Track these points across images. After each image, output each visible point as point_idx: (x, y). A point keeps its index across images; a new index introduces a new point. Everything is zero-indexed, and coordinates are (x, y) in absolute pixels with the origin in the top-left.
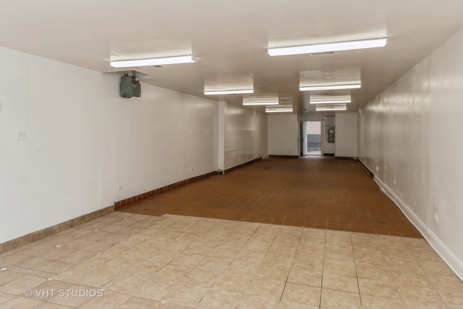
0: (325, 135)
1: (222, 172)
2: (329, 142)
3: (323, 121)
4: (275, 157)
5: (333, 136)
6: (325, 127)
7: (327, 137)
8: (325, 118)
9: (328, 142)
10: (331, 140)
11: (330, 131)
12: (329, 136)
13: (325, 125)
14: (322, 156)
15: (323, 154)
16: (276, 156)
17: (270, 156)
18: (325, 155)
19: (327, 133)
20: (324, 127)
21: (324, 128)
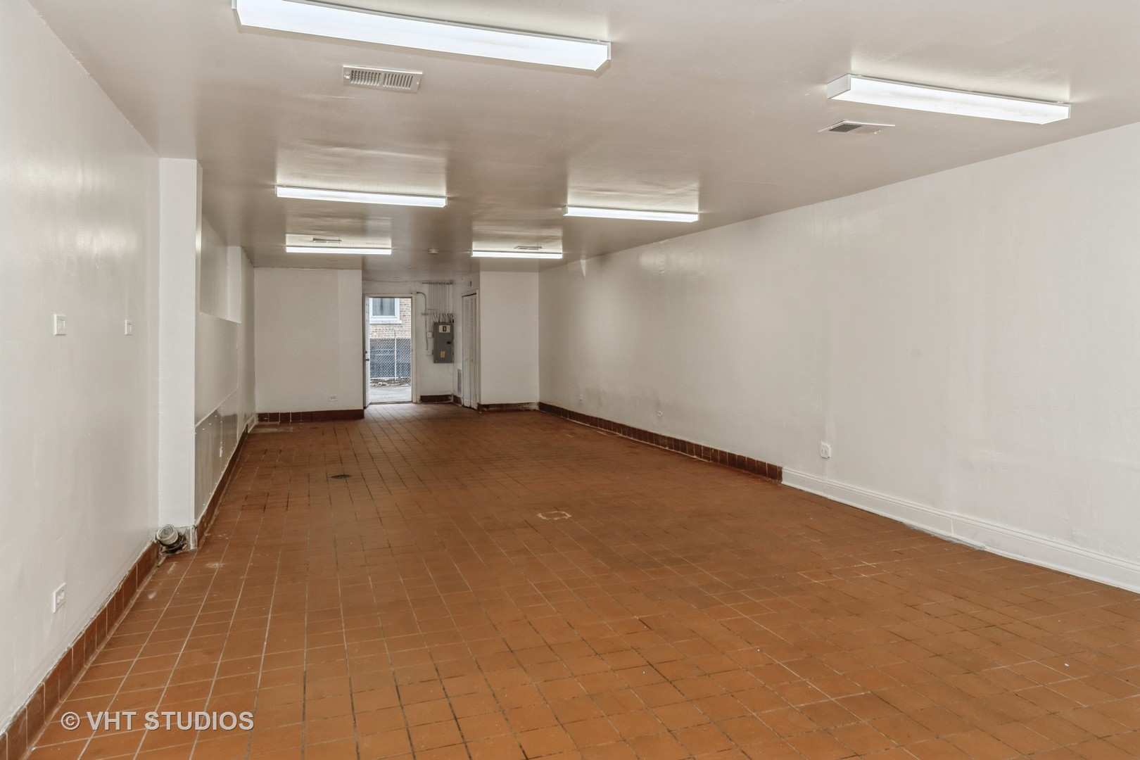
0: (424, 339)
1: (182, 538)
2: (437, 359)
3: (420, 297)
4: (284, 418)
5: (449, 343)
6: (425, 314)
7: (431, 347)
8: (425, 289)
9: (432, 361)
10: (443, 354)
11: (441, 328)
12: (436, 343)
13: (426, 310)
14: (416, 403)
15: (419, 398)
16: (288, 414)
17: (262, 417)
18: (425, 400)
19: (430, 335)
20: (422, 314)
21: (422, 319)
